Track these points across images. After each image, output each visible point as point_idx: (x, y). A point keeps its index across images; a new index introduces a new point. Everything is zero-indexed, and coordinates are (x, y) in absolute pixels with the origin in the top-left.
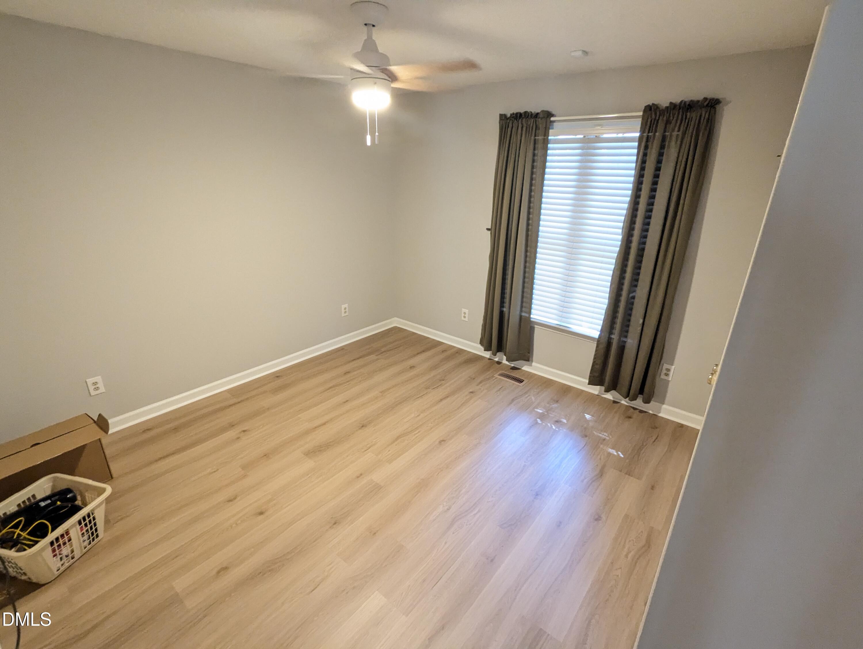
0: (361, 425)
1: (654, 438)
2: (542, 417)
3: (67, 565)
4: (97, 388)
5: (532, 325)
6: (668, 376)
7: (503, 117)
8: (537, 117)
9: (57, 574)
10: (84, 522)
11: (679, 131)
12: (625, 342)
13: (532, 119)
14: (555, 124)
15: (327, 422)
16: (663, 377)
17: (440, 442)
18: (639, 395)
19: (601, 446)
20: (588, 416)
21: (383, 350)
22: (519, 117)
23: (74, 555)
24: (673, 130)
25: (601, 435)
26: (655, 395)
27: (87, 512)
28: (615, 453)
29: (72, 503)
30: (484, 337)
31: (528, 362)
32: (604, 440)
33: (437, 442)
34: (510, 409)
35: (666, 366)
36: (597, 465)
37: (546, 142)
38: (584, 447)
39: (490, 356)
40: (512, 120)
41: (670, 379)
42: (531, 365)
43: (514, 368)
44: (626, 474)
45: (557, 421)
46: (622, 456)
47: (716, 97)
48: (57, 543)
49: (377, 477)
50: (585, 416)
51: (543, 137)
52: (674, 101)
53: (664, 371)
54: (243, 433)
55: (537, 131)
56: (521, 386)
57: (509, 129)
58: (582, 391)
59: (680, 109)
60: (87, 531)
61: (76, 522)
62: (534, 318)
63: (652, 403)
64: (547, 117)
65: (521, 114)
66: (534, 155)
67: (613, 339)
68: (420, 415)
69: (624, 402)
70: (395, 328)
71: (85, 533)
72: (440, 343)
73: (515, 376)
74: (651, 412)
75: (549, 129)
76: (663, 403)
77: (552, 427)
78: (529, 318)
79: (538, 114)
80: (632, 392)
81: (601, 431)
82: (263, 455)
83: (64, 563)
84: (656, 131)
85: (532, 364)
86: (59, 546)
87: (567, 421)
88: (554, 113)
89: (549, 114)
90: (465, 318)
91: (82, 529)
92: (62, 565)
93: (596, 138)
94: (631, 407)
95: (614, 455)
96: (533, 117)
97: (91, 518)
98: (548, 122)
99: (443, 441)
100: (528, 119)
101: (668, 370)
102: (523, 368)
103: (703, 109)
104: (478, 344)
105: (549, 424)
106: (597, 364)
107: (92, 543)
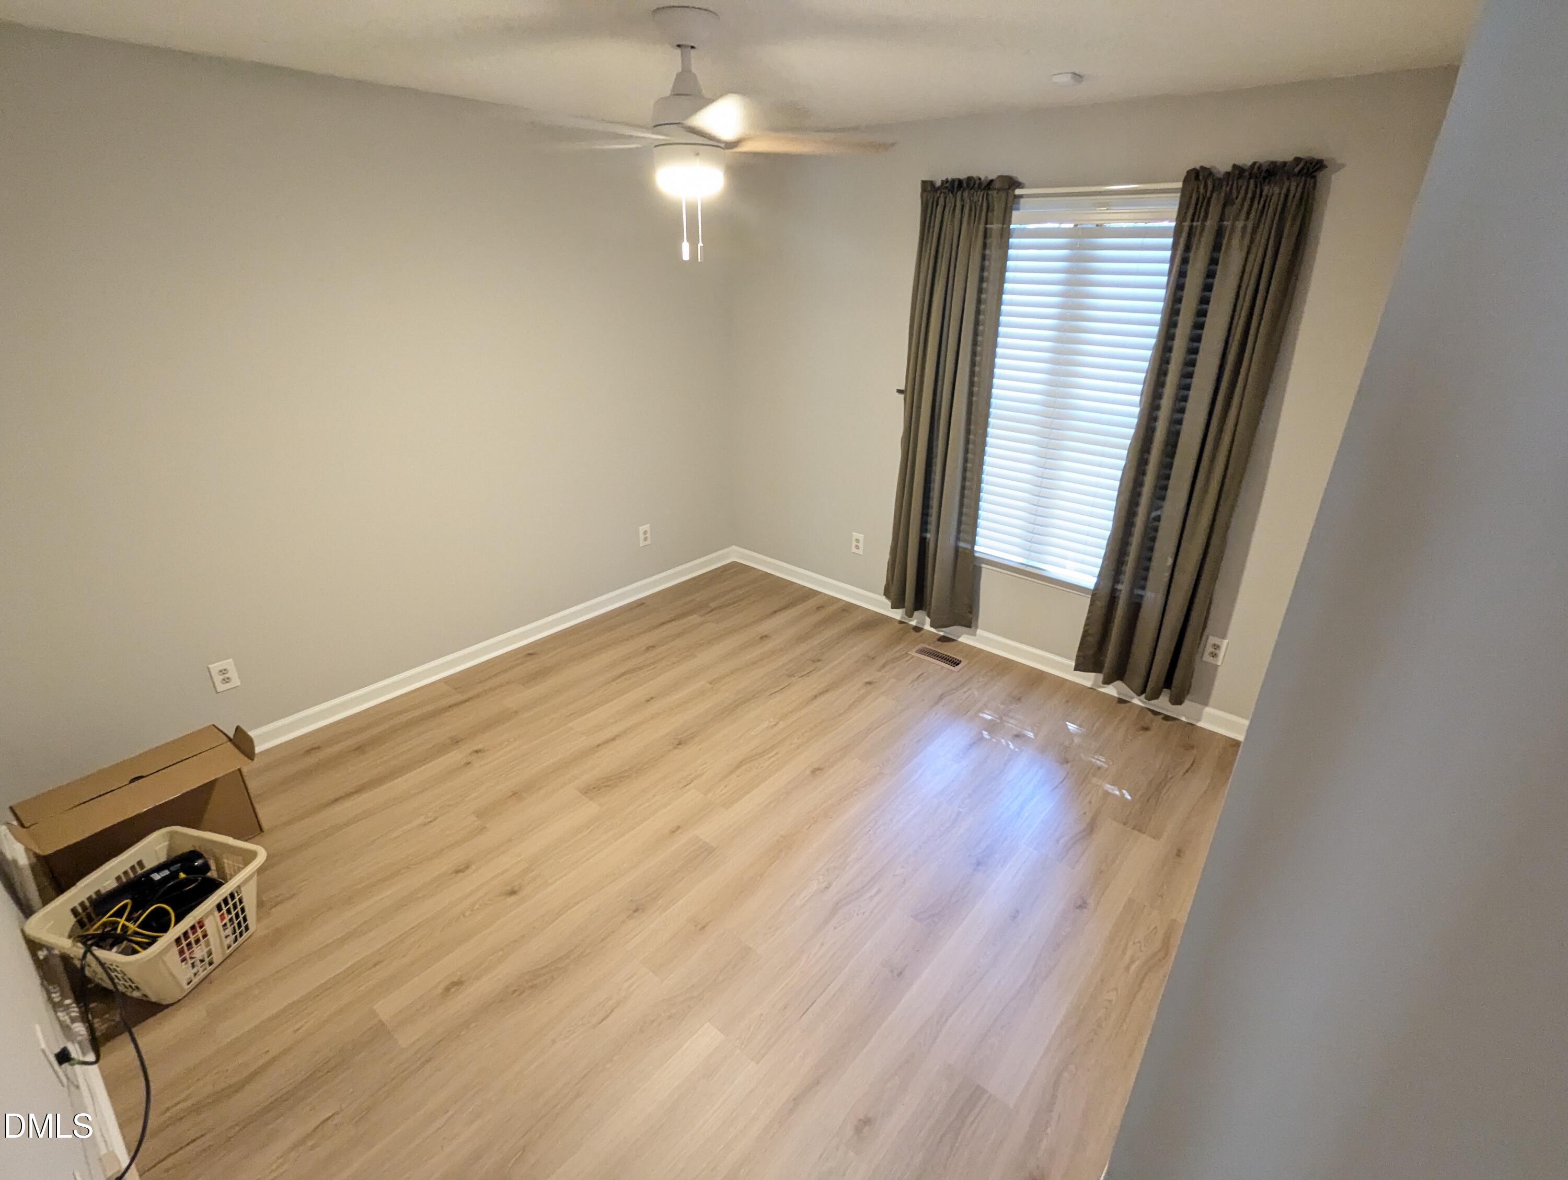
0: (677, 742)
1: (1187, 766)
2: (992, 727)
3: (202, 974)
4: (228, 678)
5: (977, 564)
6: (1217, 657)
7: (928, 187)
8: (989, 189)
9: (188, 989)
10: (226, 907)
11: (1247, 218)
12: (1141, 597)
13: (981, 191)
14: (1022, 200)
15: (619, 736)
16: (1207, 658)
17: (814, 772)
18: (1165, 690)
19: (1094, 780)
20: (1072, 727)
21: (712, 605)
22: (958, 187)
23: (212, 958)
24: (1236, 218)
25: (1094, 760)
26: (1191, 690)
27: (229, 892)
28: (1117, 793)
29: (203, 876)
30: (890, 583)
31: (969, 629)
32: (1099, 768)
33: (808, 772)
34: (936, 714)
35: (1212, 640)
36: (1085, 813)
37: (1006, 234)
38: (1062, 782)
39: (902, 617)
40: (945, 193)
41: (1219, 663)
42: (974, 634)
43: (944, 639)
44: (1134, 828)
45: (1017, 736)
46: (1129, 797)
47: (1317, 156)
48: (186, 940)
49: (706, 831)
50: (1067, 725)
51: (1000, 226)
52: (1239, 162)
53: (1209, 649)
54: (475, 754)
55: (990, 214)
56: (955, 672)
57: (939, 209)
58: (1065, 681)
59: (1250, 178)
60: (231, 920)
61: (213, 907)
62: (981, 552)
63: (1187, 703)
64: (1009, 188)
65: (960, 181)
66: (984, 258)
67: (1121, 591)
68: (777, 723)
69: (1137, 701)
70: (734, 565)
71: (228, 924)
72: (813, 593)
73: (945, 653)
74: (1183, 719)
75: (1012, 209)
76: (1206, 703)
77: (1008, 745)
78: (972, 550)
79: (992, 181)
80: (1150, 685)
81: (1095, 753)
82: (511, 794)
83: (198, 971)
84: (1206, 217)
85: (976, 632)
86: (189, 945)
87: (1036, 735)
88: (1021, 179)
89: (1012, 183)
90: (857, 549)
91: (222, 917)
92: (195, 974)
93: (1098, 228)
94: (1149, 710)
95: (1116, 795)
96: (982, 188)
97: (236, 899)
98: (1011, 199)
99: (819, 769)
100: (973, 191)
101: (1216, 647)
102: (961, 639)
103: (1292, 179)
104: (880, 594)
105: (1003, 740)
106: (1089, 635)
107: (240, 940)
